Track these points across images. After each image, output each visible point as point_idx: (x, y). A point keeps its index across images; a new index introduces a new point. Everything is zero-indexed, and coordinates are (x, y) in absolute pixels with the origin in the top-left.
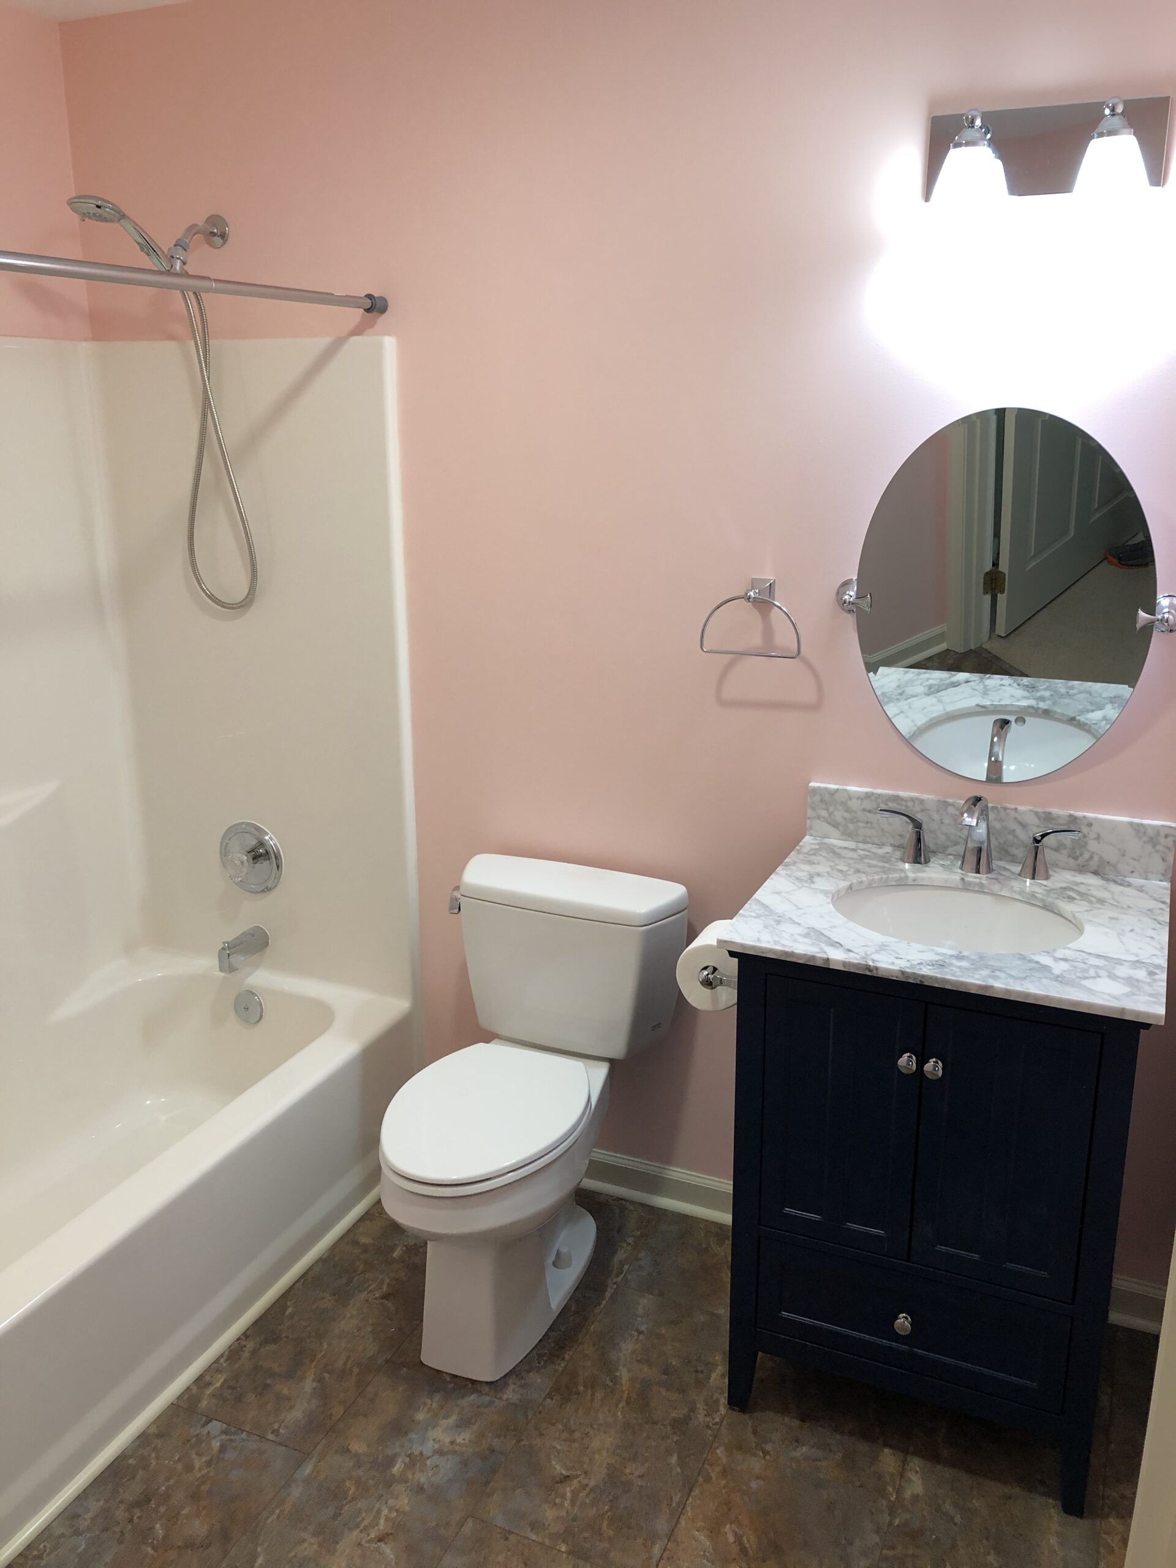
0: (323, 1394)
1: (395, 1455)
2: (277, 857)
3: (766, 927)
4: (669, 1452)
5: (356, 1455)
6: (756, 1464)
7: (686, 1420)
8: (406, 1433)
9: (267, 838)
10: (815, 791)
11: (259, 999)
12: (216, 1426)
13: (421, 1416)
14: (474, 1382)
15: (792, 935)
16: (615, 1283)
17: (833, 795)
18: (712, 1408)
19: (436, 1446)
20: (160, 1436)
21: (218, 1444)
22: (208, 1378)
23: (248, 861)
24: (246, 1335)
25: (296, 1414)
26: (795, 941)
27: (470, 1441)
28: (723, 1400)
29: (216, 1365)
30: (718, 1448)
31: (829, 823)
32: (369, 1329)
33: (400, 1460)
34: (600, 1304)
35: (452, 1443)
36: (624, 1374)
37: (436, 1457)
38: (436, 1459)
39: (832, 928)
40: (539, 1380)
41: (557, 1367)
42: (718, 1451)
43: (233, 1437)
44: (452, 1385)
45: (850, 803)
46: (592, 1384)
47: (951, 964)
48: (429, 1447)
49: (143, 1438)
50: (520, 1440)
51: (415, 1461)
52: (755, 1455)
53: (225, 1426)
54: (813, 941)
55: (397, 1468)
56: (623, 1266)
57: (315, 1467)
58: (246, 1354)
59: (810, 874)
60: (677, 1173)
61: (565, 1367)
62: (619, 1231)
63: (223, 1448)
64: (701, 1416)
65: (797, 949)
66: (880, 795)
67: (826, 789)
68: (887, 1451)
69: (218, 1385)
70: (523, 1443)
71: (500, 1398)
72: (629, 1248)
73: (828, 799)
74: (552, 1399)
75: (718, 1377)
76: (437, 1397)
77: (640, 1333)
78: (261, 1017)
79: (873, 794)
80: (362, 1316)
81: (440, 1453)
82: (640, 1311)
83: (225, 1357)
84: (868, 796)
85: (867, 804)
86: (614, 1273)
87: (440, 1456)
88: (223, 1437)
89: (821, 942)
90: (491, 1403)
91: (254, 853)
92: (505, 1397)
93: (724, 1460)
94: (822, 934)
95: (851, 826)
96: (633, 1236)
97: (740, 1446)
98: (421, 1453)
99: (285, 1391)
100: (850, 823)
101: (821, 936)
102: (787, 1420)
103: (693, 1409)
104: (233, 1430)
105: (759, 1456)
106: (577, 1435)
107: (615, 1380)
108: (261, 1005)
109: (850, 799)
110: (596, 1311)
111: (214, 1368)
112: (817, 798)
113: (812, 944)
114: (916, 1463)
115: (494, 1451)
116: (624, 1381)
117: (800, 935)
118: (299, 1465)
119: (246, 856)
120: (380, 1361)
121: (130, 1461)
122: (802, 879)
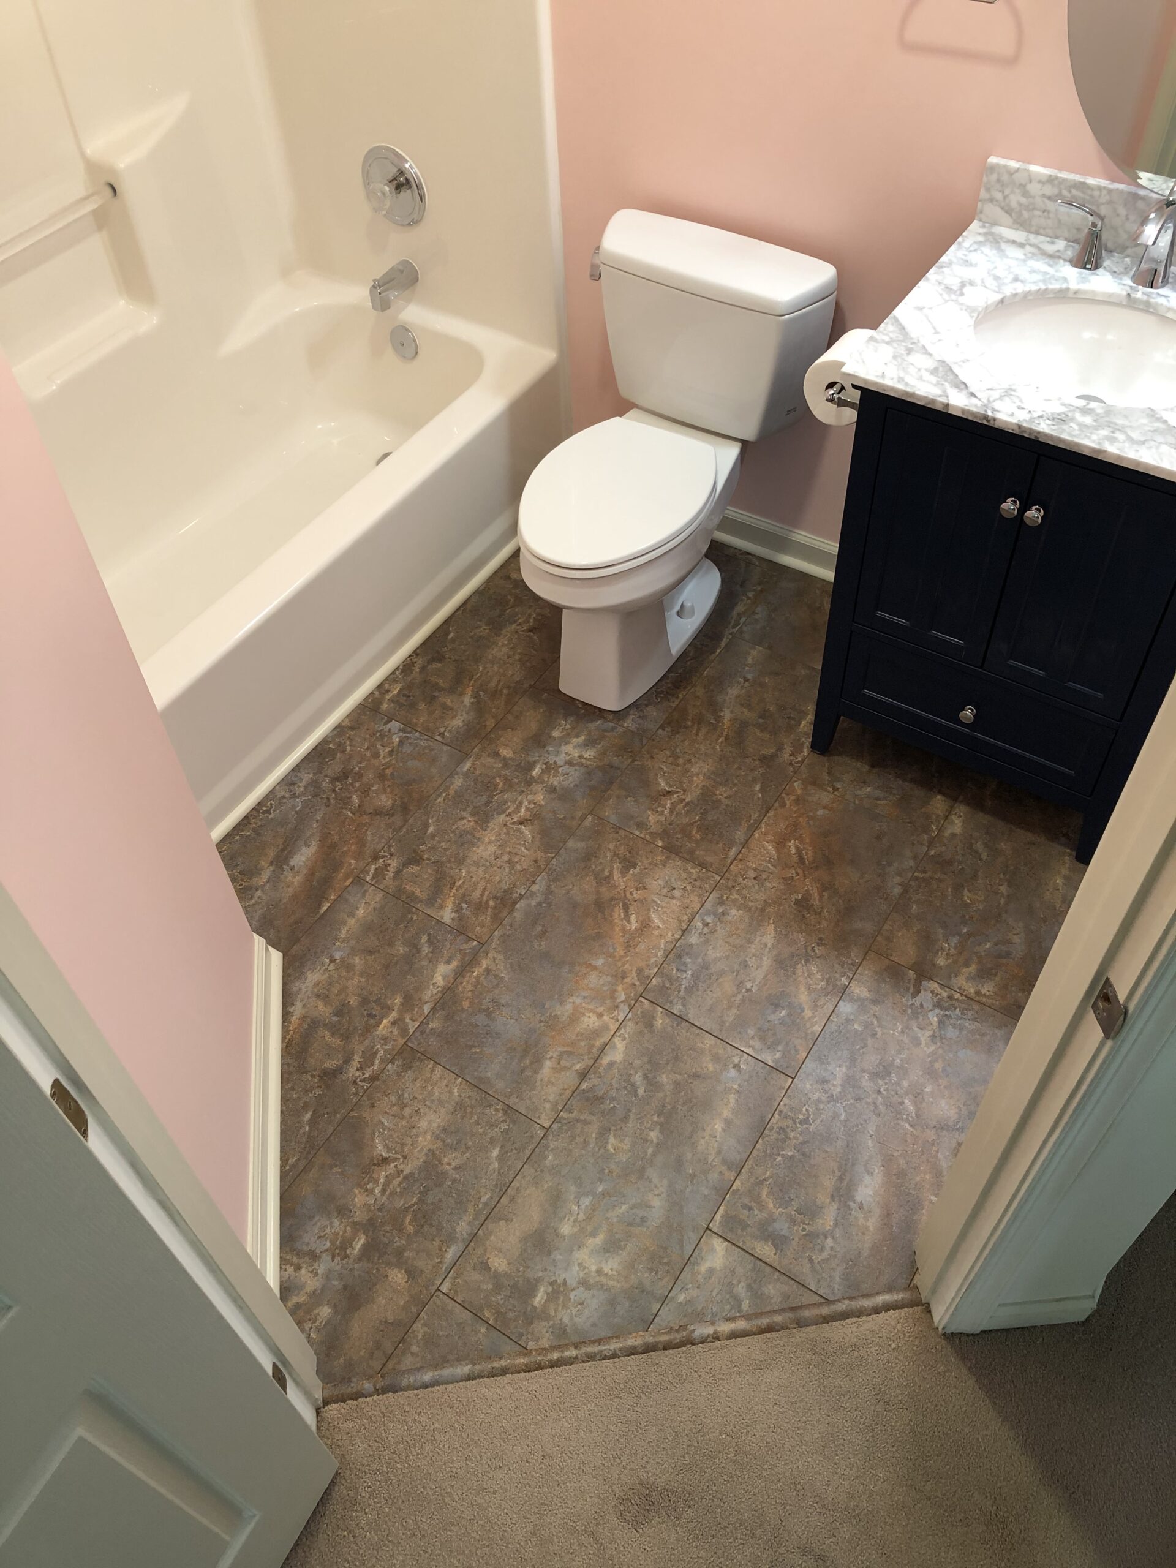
0: (479, 707)
1: (535, 762)
2: (419, 187)
3: (895, 357)
4: (754, 780)
5: (505, 759)
6: (825, 797)
7: (772, 757)
8: (544, 747)
9: (407, 166)
10: (993, 168)
11: (412, 334)
12: (395, 725)
13: (556, 734)
14: (601, 710)
15: (919, 370)
16: (731, 634)
17: (1012, 174)
18: (797, 748)
19: (567, 758)
20: (352, 728)
21: (397, 739)
22: (387, 686)
23: (390, 193)
24: (415, 653)
25: (458, 722)
26: (921, 378)
27: (595, 758)
28: (808, 744)
29: (393, 676)
30: (796, 781)
31: (1002, 208)
32: (517, 657)
33: (539, 766)
34: (715, 652)
35: (581, 757)
36: (727, 715)
37: (567, 766)
38: (566, 769)
39: (963, 362)
40: (655, 714)
41: (671, 704)
42: (796, 784)
43: (408, 735)
44: (583, 712)
45: (1030, 187)
46: (699, 720)
47: (1073, 419)
48: (561, 759)
49: (339, 729)
50: (634, 760)
51: (549, 768)
52: (826, 790)
53: (402, 726)
54: (939, 379)
55: (536, 772)
56: (740, 619)
57: (473, 764)
58: (417, 669)
59: (962, 282)
60: (802, 536)
61: (677, 705)
62: (742, 585)
63: (401, 743)
64: (786, 756)
65: (919, 390)
66: (1064, 180)
67: (1005, 166)
68: (939, 797)
69: (395, 692)
70: (636, 763)
71: (622, 726)
72: (749, 601)
73: (1007, 180)
74: (664, 730)
75: (806, 724)
76: (571, 719)
77: (746, 680)
78: (417, 353)
79: (1057, 178)
80: (511, 646)
81: (570, 763)
82: (750, 661)
83: (400, 671)
84: (1051, 180)
85: (1049, 190)
86: (732, 624)
87: (571, 766)
88: (401, 734)
89: (946, 381)
90: (613, 729)
91: (396, 182)
92: (625, 725)
93: (799, 792)
94: (951, 370)
95: (1026, 214)
96: (754, 590)
97: (814, 782)
98: (555, 763)
99: (449, 703)
100: (1025, 210)
101: (949, 374)
102: (859, 764)
103: (780, 749)
104: (409, 729)
105: (829, 792)
106: (681, 761)
107: (719, 719)
108: (415, 341)
109: (1031, 181)
110: (710, 658)
111: (391, 678)
112: (994, 177)
113: (937, 384)
114: (962, 809)
115: (612, 767)
116: (725, 721)
117: (927, 370)
118: (460, 761)
119: (388, 186)
120: (526, 686)
121: (331, 746)
122: (951, 289)
